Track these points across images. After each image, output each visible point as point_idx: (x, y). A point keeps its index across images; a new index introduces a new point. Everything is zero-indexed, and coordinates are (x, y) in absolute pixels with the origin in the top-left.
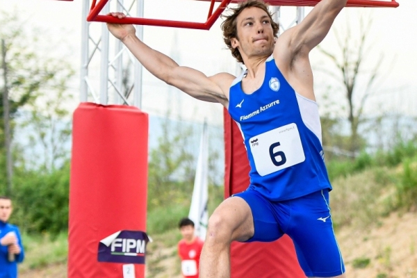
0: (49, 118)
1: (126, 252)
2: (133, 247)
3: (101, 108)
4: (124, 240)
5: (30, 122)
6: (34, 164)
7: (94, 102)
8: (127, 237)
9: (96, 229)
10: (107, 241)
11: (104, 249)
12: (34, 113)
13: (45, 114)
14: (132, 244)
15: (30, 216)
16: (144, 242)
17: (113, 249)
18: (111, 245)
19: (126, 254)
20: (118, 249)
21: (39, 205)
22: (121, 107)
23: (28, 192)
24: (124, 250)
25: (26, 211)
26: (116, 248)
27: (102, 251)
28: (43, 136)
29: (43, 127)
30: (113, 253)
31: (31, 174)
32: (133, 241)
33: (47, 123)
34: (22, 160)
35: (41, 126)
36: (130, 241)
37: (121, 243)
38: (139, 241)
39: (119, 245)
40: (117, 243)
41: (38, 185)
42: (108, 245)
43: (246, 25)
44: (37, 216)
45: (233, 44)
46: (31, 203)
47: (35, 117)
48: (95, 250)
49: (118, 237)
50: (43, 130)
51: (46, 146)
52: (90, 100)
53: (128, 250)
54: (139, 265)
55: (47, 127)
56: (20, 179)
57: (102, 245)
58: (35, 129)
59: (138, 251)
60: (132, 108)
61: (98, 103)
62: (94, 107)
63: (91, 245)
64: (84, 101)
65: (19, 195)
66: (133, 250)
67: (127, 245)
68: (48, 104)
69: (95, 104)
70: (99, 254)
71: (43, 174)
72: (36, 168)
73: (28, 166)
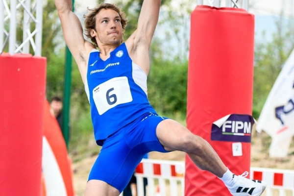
0: (182, 17)
1: (235, 132)
2: (241, 128)
3: (214, 10)
4: (234, 122)
5: (166, 20)
6: (169, 55)
7: (209, 5)
8: (236, 120)
9: (209, 113)
10: (218, 123)
11: (216, 130)
12: (170, 13)
13: (179, 13)
14: (239, 125)
15: (165, 99)
16: (250, 123)
17: (224, 130)
18: (222, 126)
19: (235, 134)
20: (228, 130)
21: (173, 90)
22: (231, 9)
23: (164, 79)
24: (233, 131)
25: (162, 94)
26: (226, 128)
27: (215, 131)
28: (176, 32)
29: (177, 24)
30: (223, 133)
31: (167, 64)
32: (241, 123)
33: (181, 21)
34: (160, 52)
35: (176, 23)
36: (238, 123)
37: (231, 124)
38: (246, 123)
39: (229, 127)
40: (227, 124)
41: (173, 73)
42: (219, 126)
43: (103, 22)
44: (171, 99)
45: (91, 33)
46: (165, 87)
47: (171, 16)
48: (209, 131)
49: (228, 119)
50: (177, 27)
51: (179, 40)
52: (205, 4)
53: (237, 131)
54: (246, 144)
55: (180, 24)
56: (157, 68)
57: (214, 126)
58: (171, 26)
59: (245, 132)
60: (241, 10)
61: (212, 6)
62: (209, 9)
63: (205, 126)
64: (200, 4)
65: (157, 81)
66: (241, 131)
67: (236, 126)
68: (181, 5)
69: (209, 7)
70: (212, 134)
71: (177, 63)
72: (171, 59)
73: (165, 57)
